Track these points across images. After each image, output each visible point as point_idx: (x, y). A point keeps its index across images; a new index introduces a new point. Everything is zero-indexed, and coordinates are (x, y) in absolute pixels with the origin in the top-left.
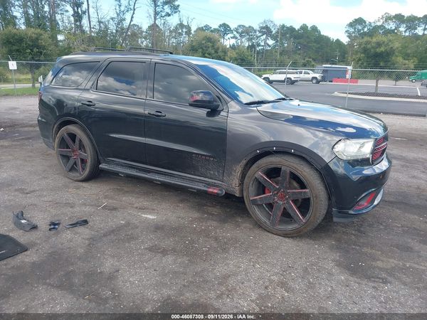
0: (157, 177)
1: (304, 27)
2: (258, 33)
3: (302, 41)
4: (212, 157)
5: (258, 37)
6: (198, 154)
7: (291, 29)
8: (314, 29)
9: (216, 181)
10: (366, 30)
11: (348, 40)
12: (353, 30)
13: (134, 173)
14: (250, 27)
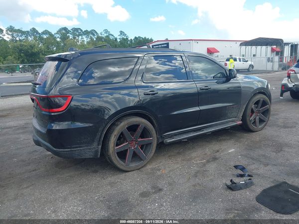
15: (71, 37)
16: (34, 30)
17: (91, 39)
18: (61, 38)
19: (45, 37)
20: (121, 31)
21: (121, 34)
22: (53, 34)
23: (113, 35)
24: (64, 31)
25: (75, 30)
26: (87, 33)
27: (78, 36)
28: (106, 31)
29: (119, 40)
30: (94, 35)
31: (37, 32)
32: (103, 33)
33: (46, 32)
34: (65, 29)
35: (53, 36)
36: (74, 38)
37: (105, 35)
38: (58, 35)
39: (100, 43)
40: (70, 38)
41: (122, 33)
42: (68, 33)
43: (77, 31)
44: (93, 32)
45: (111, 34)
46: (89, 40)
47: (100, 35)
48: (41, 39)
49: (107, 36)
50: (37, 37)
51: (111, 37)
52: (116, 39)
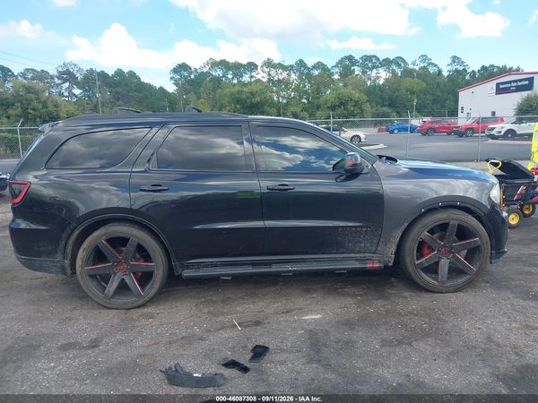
0: (290, 267)
1: (119, 73)
2: (56, 80)
3: (119, 89)
4: (364, 227)
5: (58, 85)
6: (346, 227)
7: (103, 75)
8: (132, 74)
9: (364, 255)
10: (192, 76)
11: (175, 88)
12: (178, 77)
13: (250, 270)
14: (43, 71)
15: (357, 70)
16: (301, 63)
17: (394, 73)
18: (341, 75)
19: (316, 72)
20: (455, 57)
21: (454, 62)
22: (330, 67)
23: (436, 65)
24: (347, 63)
25: (368, 58)
26: (387, 63)
27: (371, 69)
28: (424, 58)
29: (445, 74)
30: (399, 66)
31: (305, 66)
32: (418, 62)
33: (319, 65)
34: (350, 58)
35: (329, 70)
36: (364, 72)
37: (422, 65)
38: (337, 70)
39: (408, 81)
40: (356, 73)
41: (455, 59)
42: (354, 64)
43: (370, 61)
44: (398, 61)
45: (433, 64)
46: (389, 75)
47: (411, 66)
48: (309, 76)
49: (424, 68)
50: (303, 74)
51: (432, 70)
52: (440, 72)
